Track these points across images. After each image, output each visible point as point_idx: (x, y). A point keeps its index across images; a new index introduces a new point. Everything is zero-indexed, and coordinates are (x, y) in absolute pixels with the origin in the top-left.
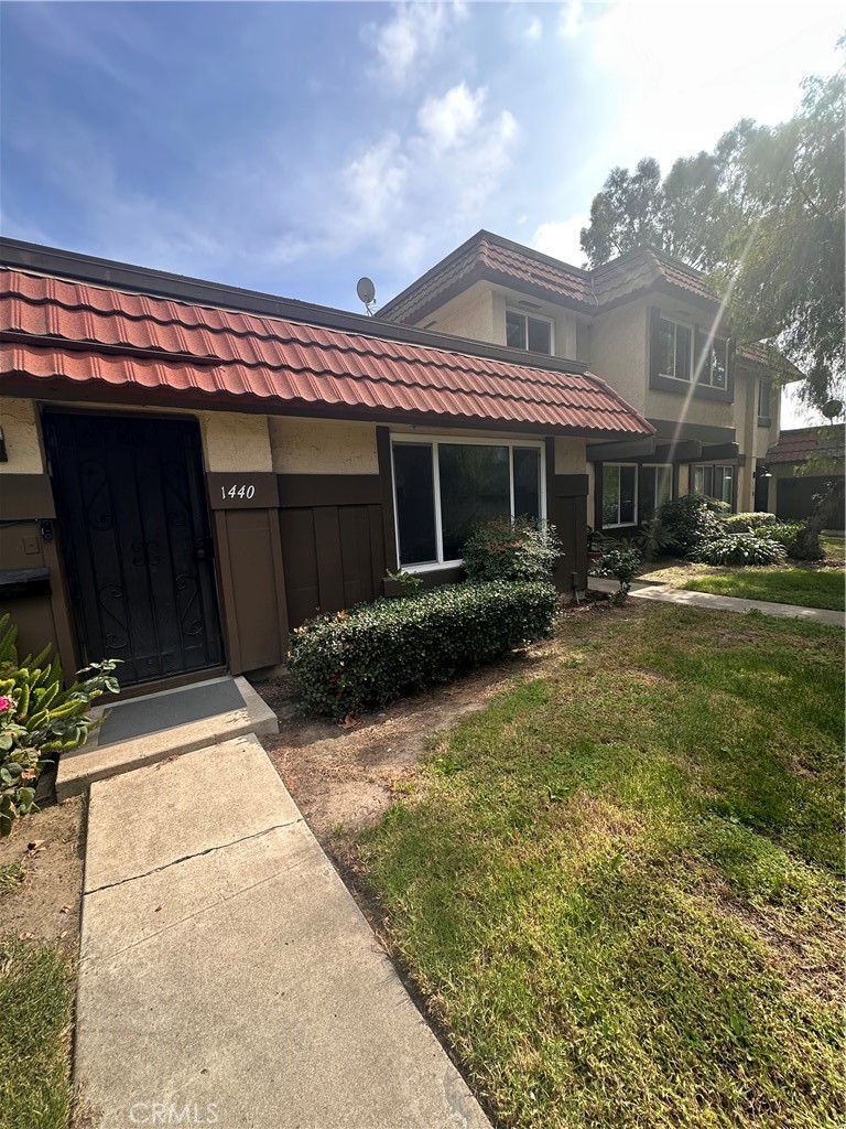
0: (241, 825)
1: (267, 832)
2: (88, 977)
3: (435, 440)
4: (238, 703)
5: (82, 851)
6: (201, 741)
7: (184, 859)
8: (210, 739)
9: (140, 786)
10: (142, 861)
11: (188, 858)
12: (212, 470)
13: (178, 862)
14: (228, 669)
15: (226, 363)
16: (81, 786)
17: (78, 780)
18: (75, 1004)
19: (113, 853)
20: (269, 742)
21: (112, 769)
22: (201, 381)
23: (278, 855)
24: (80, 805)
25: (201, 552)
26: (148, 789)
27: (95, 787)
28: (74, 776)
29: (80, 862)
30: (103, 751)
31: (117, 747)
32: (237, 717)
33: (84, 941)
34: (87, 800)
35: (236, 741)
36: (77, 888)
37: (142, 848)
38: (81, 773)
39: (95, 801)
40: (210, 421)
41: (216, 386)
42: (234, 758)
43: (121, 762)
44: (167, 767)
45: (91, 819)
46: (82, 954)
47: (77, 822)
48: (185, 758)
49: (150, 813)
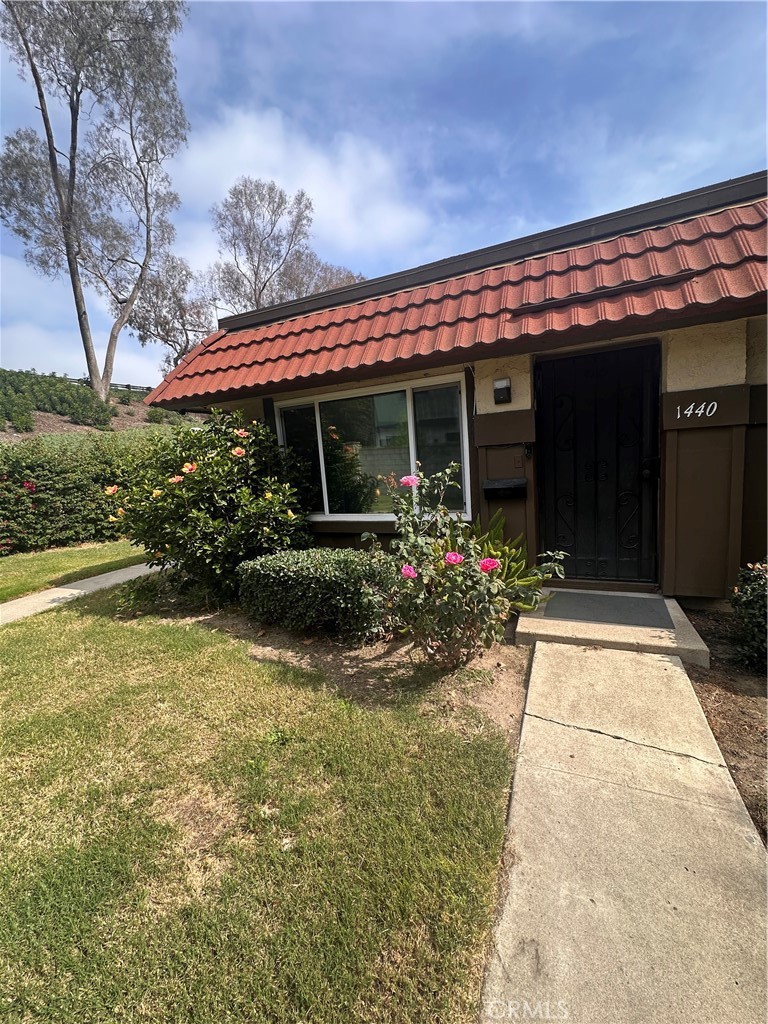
0: (652, 733)
1: (679, 755)
2: (521, 770)
4: (665, 623)
5: (526, 684)
6: (611, 642)
7: (596, 731)
8: (632, 644)
9: (569, 658)
10: (564, 714)
11: (600, 732)
12: (669, 390)
13: (591, 731)
14: (660, 588)
15: (699, 273)
16: (531, 639)
17: (528, 634)
18: (513, 778)
19: (546, 696)
21: (551, 636)
22: (670, 301)
23: (690, 784)
24: (528, 652)
26: (575, 663)
27: (539, 645)
28: (527, 631)
29: (524, 691)
30: (546, 621)
31: (556, 622)
32: (663, 635)
33: (521, 743)
34: (532, 652)
35: (658, 656)
36: (521, 706)
37: (565, 704)
38: (532, 631)
39: (538, 654)
42: (655, 672)
43: (558, 634)
44: (590, 653)
45: (534, 665)
46: (520, 751)
47: (525, 663)
48: (607, 652)
49: (574, 682)
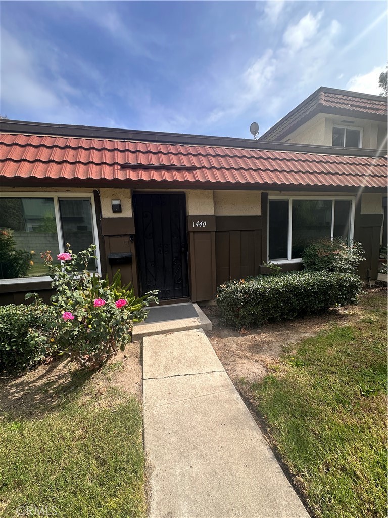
0: (199, 367)
1: (210, 373)
2: (147, 413)
3: (291, 198)
4: (195, 315)
5: (142, 364)
6: (182, 328)
7: (177, 376)
8: (185, 328)
9: (160, 342)
10: (162, 372)
11: (179, 375)
12: (190, 215)
13: (175, 376)
14: (191, 299)
15: (199, 169)
16: (140, 337)
17: (139, 335)
18: (143, 420)
19: (152, 366)
20: (209, 334)
21: (150, 333)
22: (189, 177)
23: (216, 385)
24: (140, 344)
25: (183, 249)
26: (163, 344)
27: (145, 339)
28: (138, 333)
29: (141, 367)
30: (147, 325)
31: (151, 325)
32: (195, 320)
33: (144, 398)
34: (142, 343)
35: (195, 330)
36: (141, 376)
37: (162, 367)
38: (140, 333)
39: (145, 344)
40: (191, 194)
41: (195, 179)
42: (195, 338)
43: (153, 331)
44: (169, 336)
45: (144, 351)
46: (144, 403)
47: (139, 351)
48: (176, 334)
49: (164, 353)
